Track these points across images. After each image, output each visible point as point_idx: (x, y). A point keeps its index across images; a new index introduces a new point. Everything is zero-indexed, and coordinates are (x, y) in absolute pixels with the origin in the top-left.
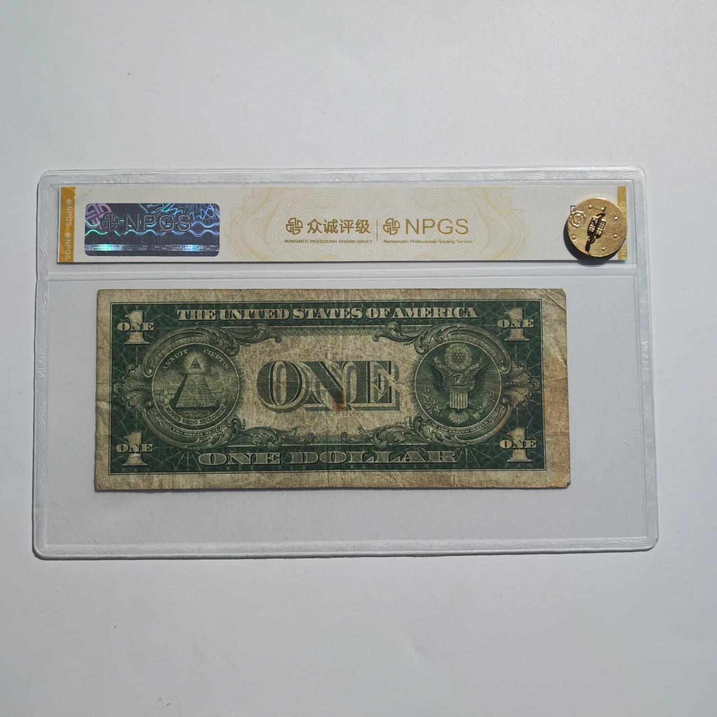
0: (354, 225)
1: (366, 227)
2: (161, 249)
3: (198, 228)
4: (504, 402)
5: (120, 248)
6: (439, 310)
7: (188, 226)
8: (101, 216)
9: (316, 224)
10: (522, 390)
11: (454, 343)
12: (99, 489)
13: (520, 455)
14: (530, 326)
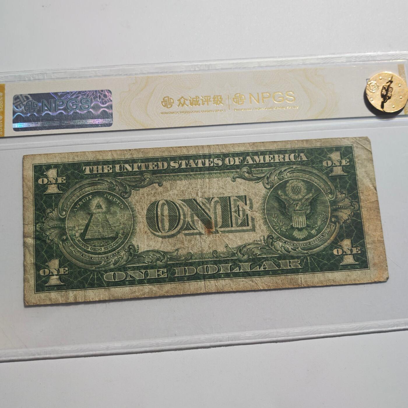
0: (212, 100)
1: (220, 100)
2: (69, 124)
3: (96, 108)
4: (333, 221)
5: (39, 124)
6: (279, 157)
7: (89, 106)
8: (25, 103)
9: (183, 99)
10: (346, 211)
11: (292, 179)
12: (27, 305)
13: (349, 260)
14: (347, 164)
